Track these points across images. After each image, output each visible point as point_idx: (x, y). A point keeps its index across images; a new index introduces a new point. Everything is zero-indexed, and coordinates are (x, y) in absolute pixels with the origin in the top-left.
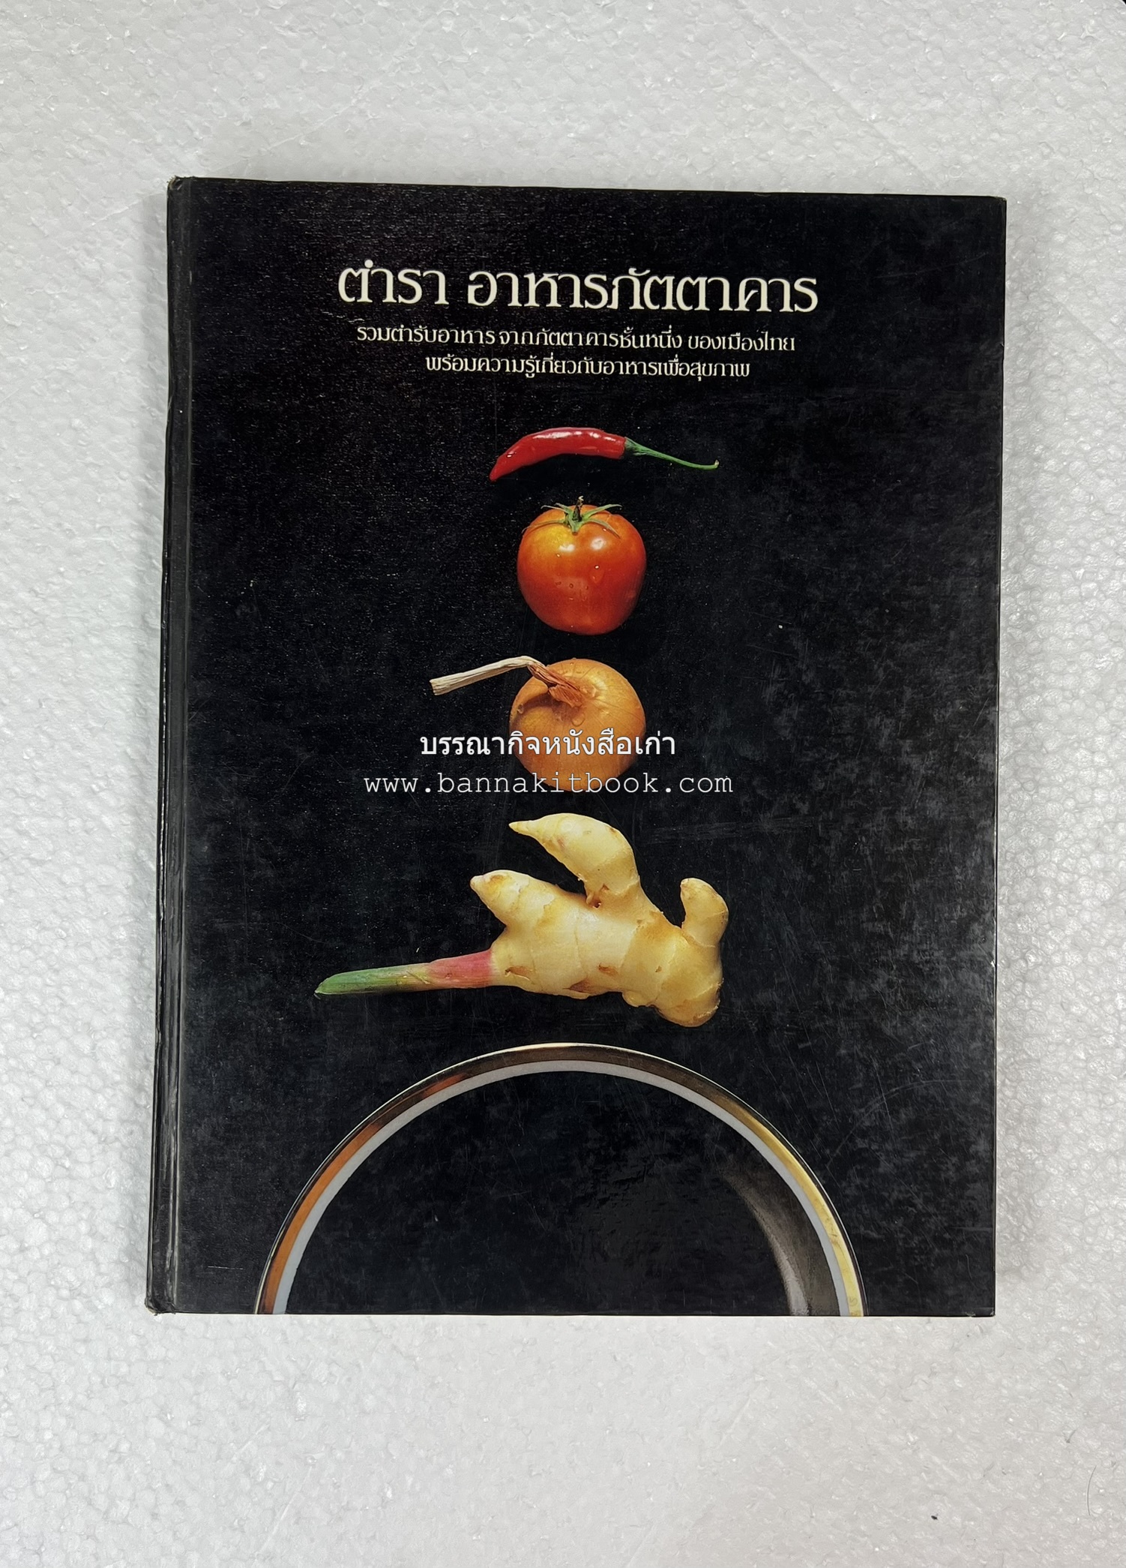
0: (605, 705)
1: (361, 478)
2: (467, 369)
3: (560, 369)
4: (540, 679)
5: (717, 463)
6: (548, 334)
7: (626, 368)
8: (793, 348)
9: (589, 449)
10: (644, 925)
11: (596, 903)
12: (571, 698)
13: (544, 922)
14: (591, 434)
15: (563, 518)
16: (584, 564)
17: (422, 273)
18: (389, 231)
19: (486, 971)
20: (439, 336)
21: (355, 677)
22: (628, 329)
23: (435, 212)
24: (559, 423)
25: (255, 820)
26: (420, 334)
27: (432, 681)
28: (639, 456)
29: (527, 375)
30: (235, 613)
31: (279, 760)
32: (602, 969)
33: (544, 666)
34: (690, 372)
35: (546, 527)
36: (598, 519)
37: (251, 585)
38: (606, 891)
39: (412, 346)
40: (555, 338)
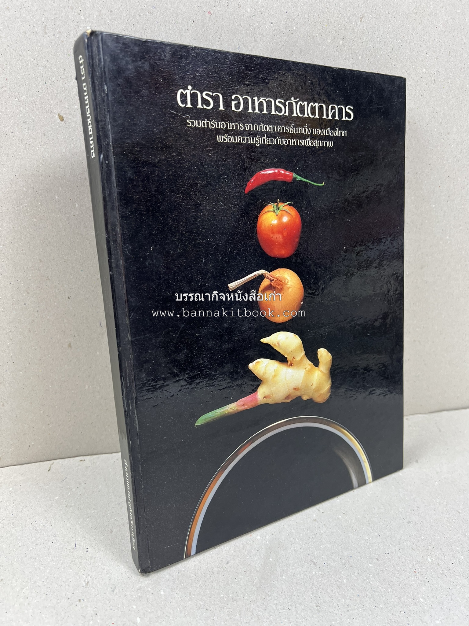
0: (291, 286)
1: (194, 194)
2: (233, 141)
3: (268, 142)
4: (268, 279)
5: (324, 183)
6: (264, 126)
7: (293, 142)
8: (346, 136)
9: (280, 178)
10: (307, 369)
11: (291, 365)
12: (279, 285)
13: (275, 376)
14: (281, 171)
15: (272, 209)
16: (281, 228)
17: (212, 94)
18: (197, 71)
19: (256, 399)
20: (222, 125)
21: (199, 287)
22: (292, 125)
23: (216, 64)
24: (269, 166)
25: (164, 358)
26: (214, 124)
27: (228, 285)
28: (298, 181)
29: (257, 145)
30: (145, 264)
31: (171, 329)
32: (295, 389)
33: (269, 273)
34: (314, 144)
35: (266, 213)
36: (285, 208)
37: (151, 250)
38: (294, 359)
39: (211, 130)
40: (266, 128)
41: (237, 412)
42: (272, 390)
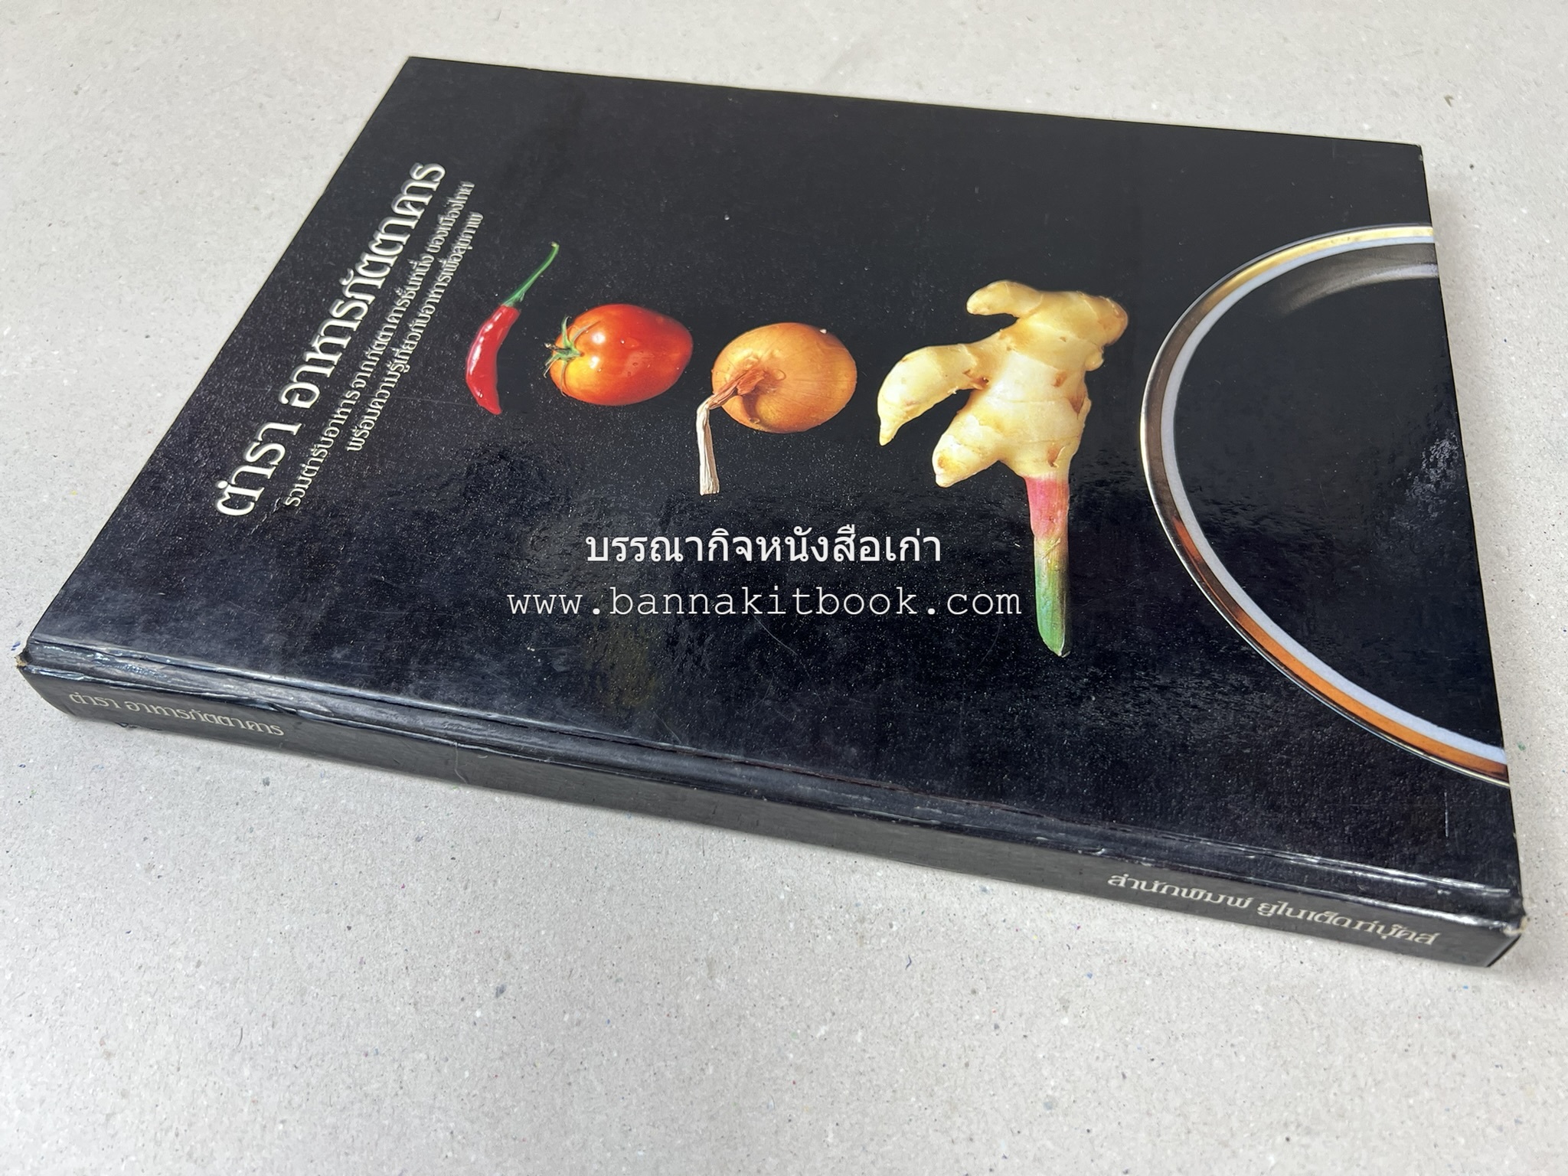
0: (769, 351)
2: (375, 418)
3: (412, 345)
4: (726, 401)
6: (373, 350)
7: (434, 296)
8: (473, 186)
9: (501, 334)
10: (1013, 345)
11: (984, 382)
12: (753, 377)
13: (998, 427)
14: (487, 330)
15: (563, 363)
16: (616, 352)
17: (258, 441)
18: (199, 462)
19: (1048, 487)
20: (330, 434)
22: (398, 291)
23: (202, 422)
24: (464, 353)
25: (826, 689)
26: (319, 452)
27: (702, 493)
28: (524, 299)
29: (405, 371)
30: (561, 673)
32: (1058, 384)
33: (713, 396)
34: (460, 254)
35: (567, 376)
36: (572, 336)
37: (533, 650)
38: (971, 373)
39: (328, 460)
40: (379, 345)
41: (1066, 541)
42: (1036, 440)
